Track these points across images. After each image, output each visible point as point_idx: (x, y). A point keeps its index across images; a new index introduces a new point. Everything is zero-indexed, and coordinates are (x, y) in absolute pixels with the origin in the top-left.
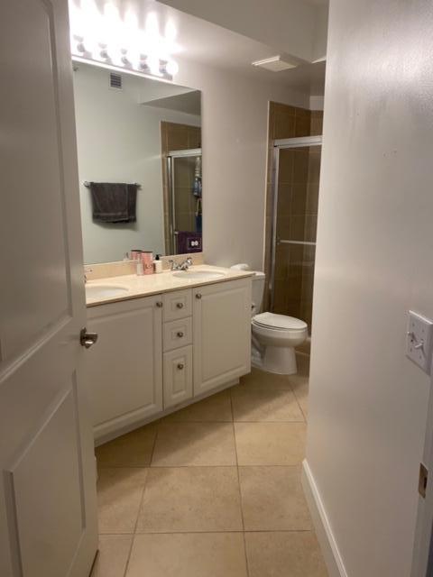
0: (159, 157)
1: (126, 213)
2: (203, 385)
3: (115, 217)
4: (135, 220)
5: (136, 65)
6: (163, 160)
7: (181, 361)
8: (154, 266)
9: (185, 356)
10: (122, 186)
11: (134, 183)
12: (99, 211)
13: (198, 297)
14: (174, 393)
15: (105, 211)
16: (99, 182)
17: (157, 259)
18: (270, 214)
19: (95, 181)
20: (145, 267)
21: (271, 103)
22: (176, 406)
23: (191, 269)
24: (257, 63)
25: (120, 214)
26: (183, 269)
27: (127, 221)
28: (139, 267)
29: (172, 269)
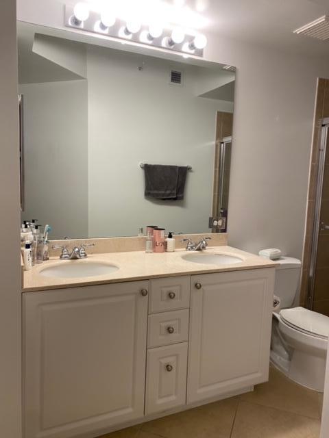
0: (214, 143)
1: (175, 192)
2: (200, 391)
3: (163, 195)
4: (182, 198)
5: (164, 43)
6: (217, 146)
7: (171, 360)
8: (165, 244)
9: (177, 355)
10: (172, 168)
11: (186, 166)
12: (151, 190)
13: (197, 286)
14: (160, 397)
15: (156, 189)
16: (153, 164)
17: (170, 236)
18: (313, 197)
19: (149, 163)
20: (155, 245)
21: (320, 80)
22: (164, 411)
23: (208, 250)
24: (299, 31)
25: (168, 192)
26: (199, 249)
27: (175, 199)
28: (148, 243)
29: (187, 248)
